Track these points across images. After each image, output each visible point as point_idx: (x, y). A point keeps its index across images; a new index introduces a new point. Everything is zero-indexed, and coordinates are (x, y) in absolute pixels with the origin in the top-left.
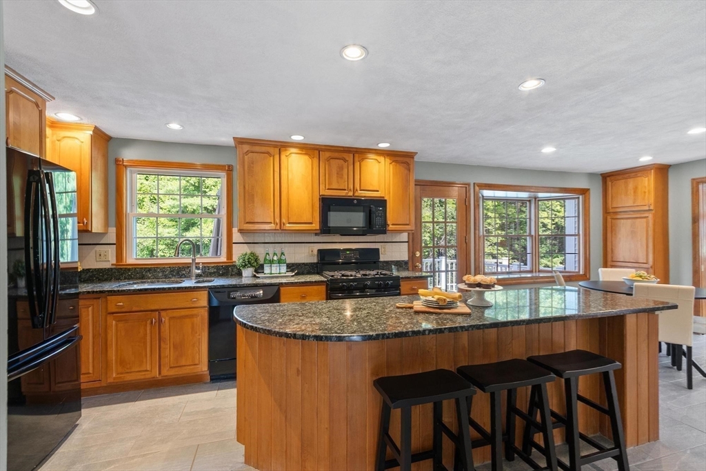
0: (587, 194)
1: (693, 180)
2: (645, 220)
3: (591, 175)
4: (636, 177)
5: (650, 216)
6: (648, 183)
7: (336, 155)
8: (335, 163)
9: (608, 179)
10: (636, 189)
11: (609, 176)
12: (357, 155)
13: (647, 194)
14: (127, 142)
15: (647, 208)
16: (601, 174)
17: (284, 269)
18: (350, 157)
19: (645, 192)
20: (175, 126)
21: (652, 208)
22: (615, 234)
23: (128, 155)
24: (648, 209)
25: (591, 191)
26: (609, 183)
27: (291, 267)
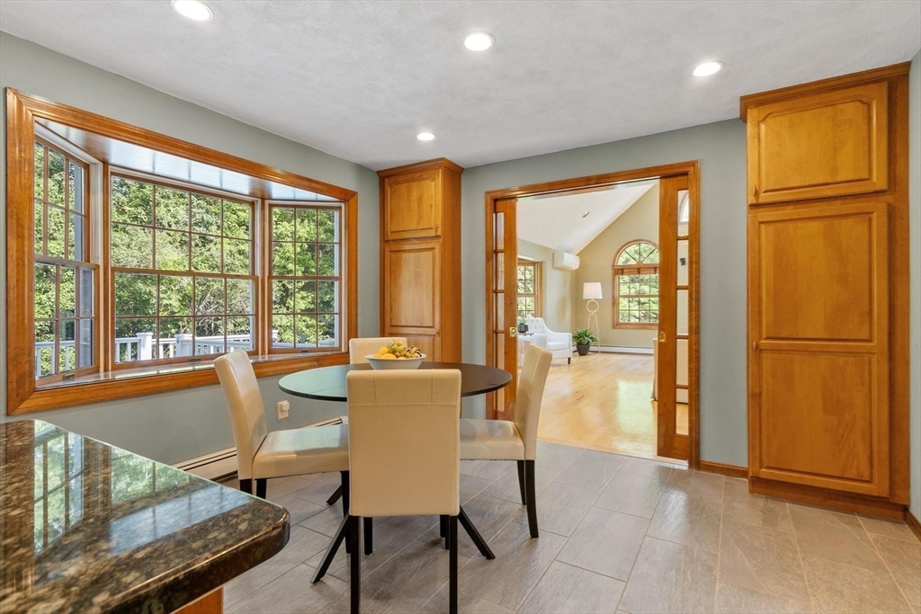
0: (352, 201)
1: (487, 193)
2: (431, 252)
3: (362, 169)
4: (421, 179)
5: (437, 245)
6: (434, 189)
9: (386, 180)
10: (420, 200)
11: (388, 176)
13: (433, 209)
15: (432, 233)
16: (378, 172)
19: (431, 206)
21: (439, 233)
22: (395, 279)
24: (434, 235)
25: (360, 198)
26: (388, 190)
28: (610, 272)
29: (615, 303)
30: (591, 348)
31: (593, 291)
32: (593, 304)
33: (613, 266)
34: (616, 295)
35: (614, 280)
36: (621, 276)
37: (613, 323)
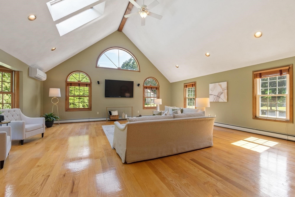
28: (64, 85)
29: (67, 99)
30: (55, 122)
31: (55, 92)
32: (56, 99)
33: (66, 81)
34: (68, 95)
35: (66, 88)
36: (70, 87)
37: (66, 109)
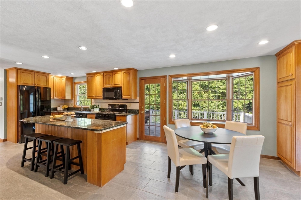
0: (256, 71)
2: (290, 87)
4: (287, 53)
5: (293, 84)
6: (292, 56)
7: (108, 74)
8: (107, 76)
10: (287, 63)
11: (278, 55)
12: (113, 73)
14: (76, 78)
15: (291, 78)
16: (275, 55)
17: (98, 110)
18: (111, 74)
19: (290, 65)
20: (73, 74)
21: (293, 77)
23: (76, 81)
26: (278, 61)
27: (100, 109)
